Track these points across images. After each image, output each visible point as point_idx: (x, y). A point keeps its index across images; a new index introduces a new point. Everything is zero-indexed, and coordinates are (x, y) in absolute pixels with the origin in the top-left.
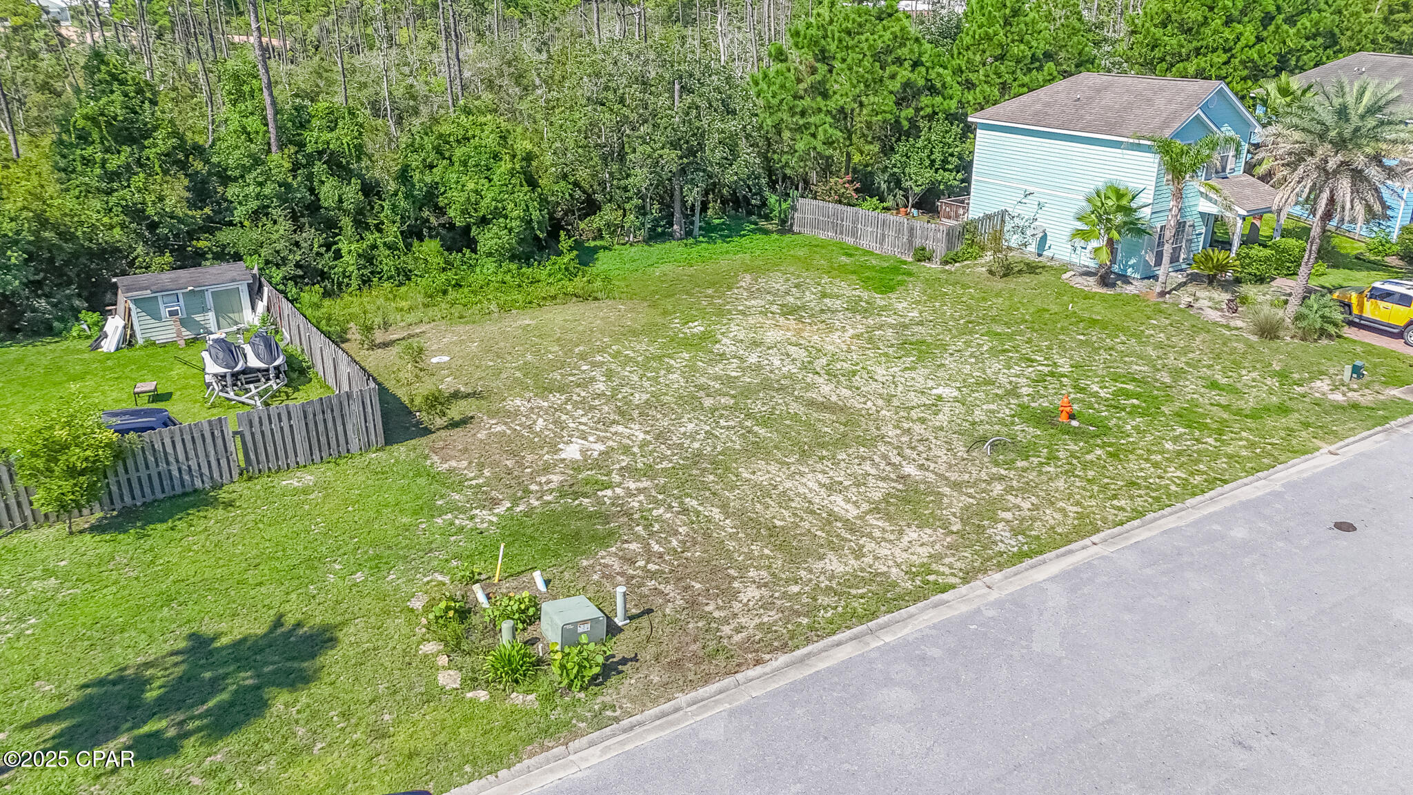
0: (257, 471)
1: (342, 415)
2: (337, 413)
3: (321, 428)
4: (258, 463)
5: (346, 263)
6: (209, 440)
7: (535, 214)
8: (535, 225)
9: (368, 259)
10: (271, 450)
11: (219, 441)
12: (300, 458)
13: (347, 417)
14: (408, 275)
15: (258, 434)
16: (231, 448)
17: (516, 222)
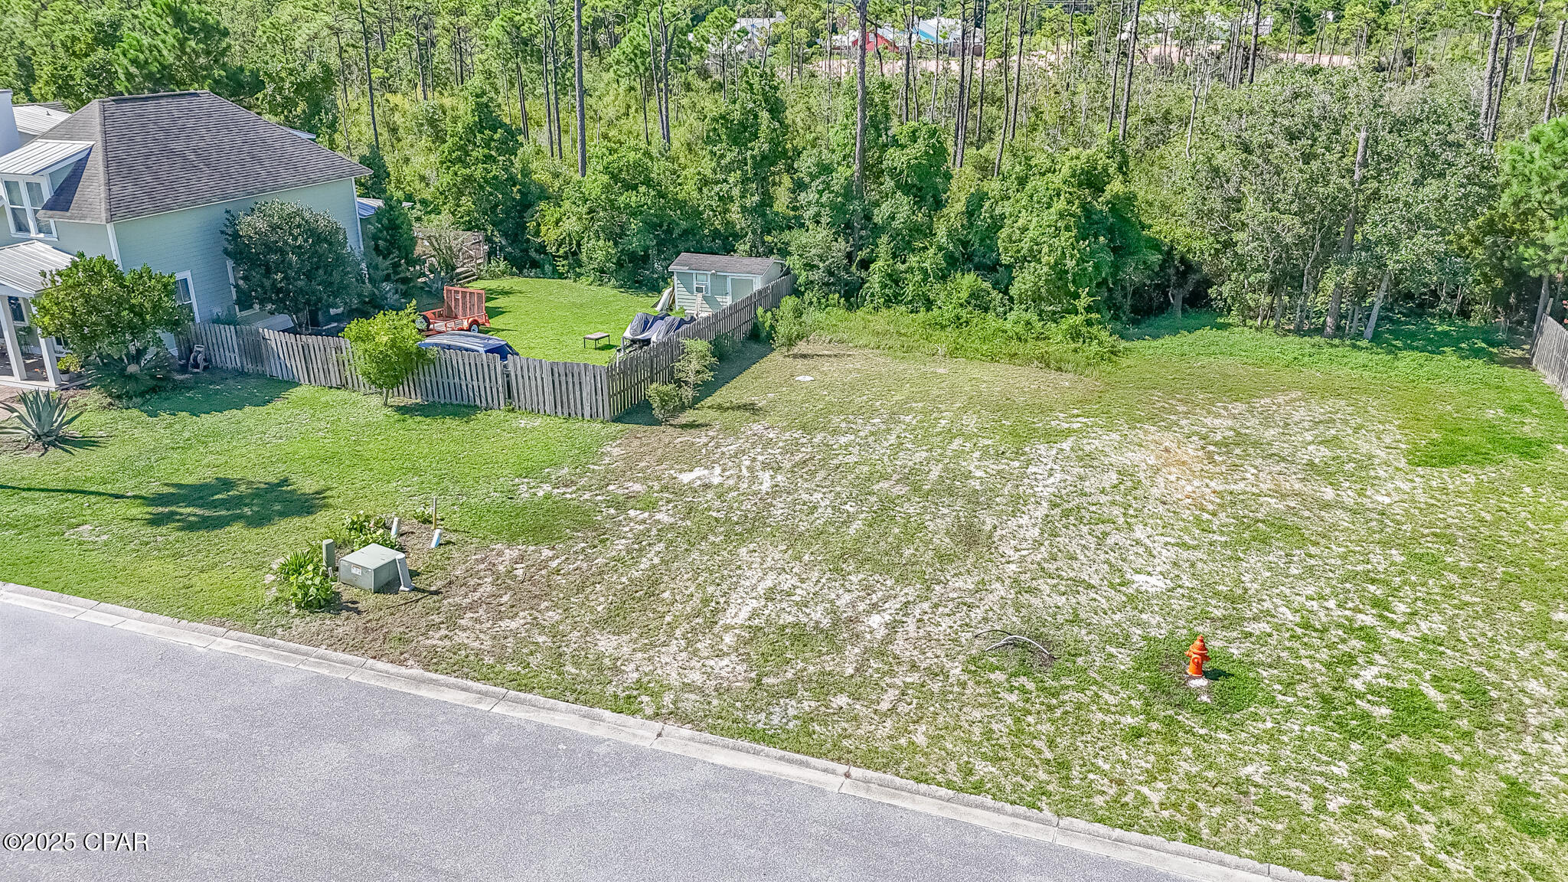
0: (517, 407)
1: (580, 383)
2: (576, 380)
3: (564, 389)
4: (519, 401)
5: (875, 280)
6: (486, 370)
7: (1070, 264)
8: (1070, 277)
9: (894, 279)
10: (528, 394)
11: (493, 373)
12: (547, 408)
13: (584, 386)
14: (929, 304)
15: (519, 376)
16: (500, 382)
17: (1046, 269)
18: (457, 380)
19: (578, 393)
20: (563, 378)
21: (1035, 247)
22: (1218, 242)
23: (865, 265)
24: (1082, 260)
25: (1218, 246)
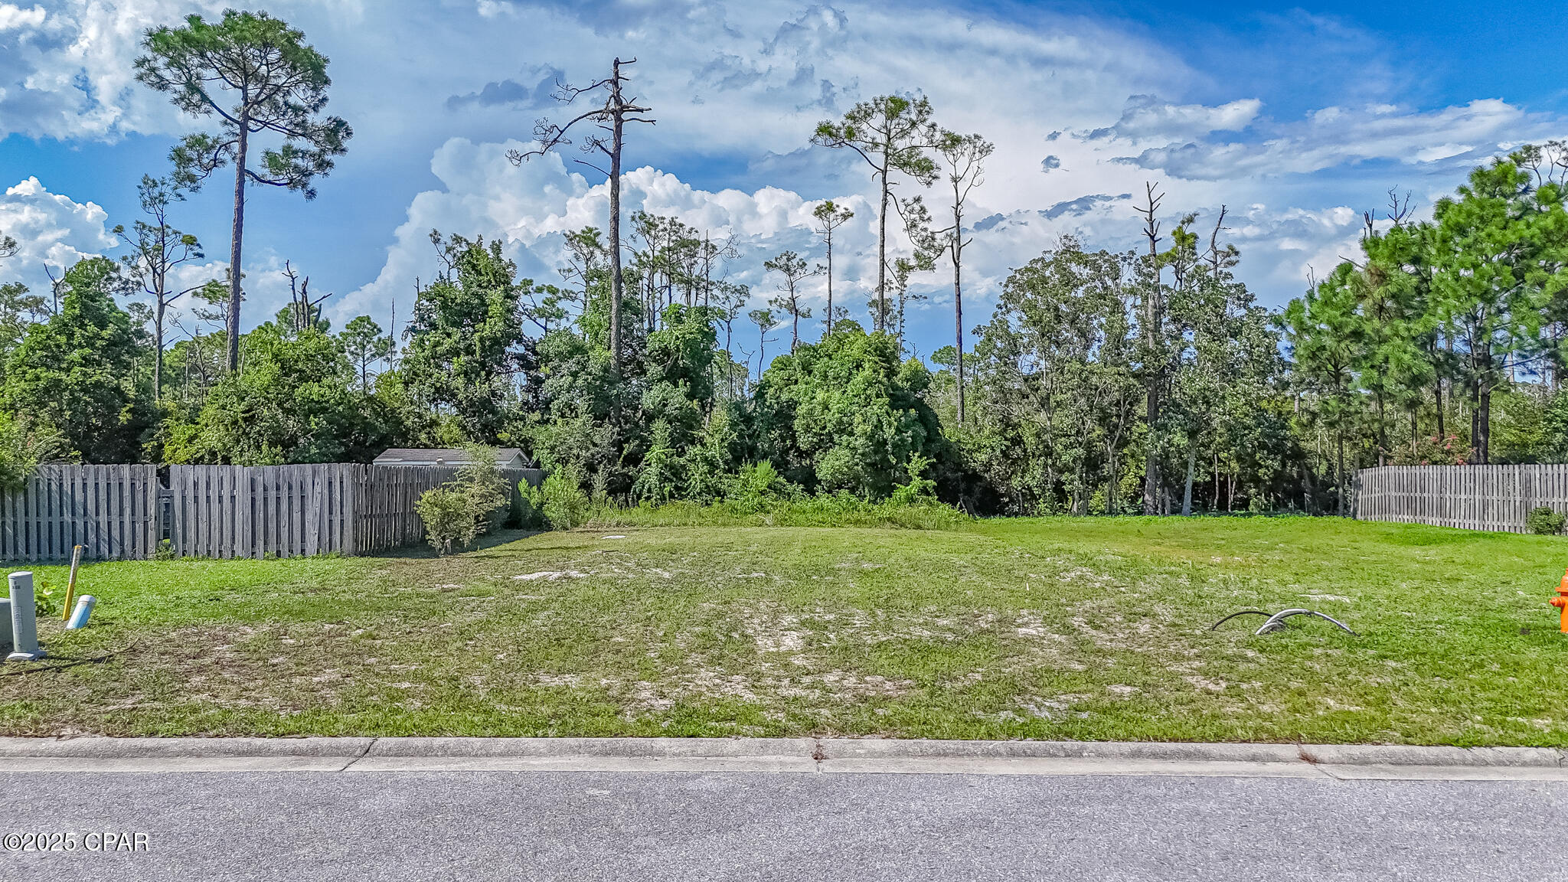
0: (181, 550)
1: (303, 497)
2: (296, 493)
3: (272, 508)
4: (184, 541)
5: (650, 474)
6: (127, 493)
7: (889, 433)
8: (889, 448)
9: (675, 474)
10: (203, 526)
11: (139, 497)
12: (238, 548)
13: (308, 502)
14: (721, 494)
15: (190, 500)
16: (152, 511)
17: (861, 440)
18: (67, 518)
19: (297, 516)
20: (272, 493)
21: (845, 419)
22: (1006, 439)
23: (634, 459)
24: (899, 431)
25: (1008, 443)
